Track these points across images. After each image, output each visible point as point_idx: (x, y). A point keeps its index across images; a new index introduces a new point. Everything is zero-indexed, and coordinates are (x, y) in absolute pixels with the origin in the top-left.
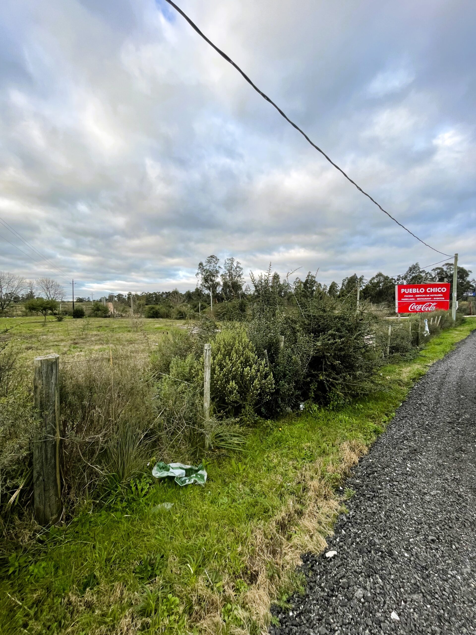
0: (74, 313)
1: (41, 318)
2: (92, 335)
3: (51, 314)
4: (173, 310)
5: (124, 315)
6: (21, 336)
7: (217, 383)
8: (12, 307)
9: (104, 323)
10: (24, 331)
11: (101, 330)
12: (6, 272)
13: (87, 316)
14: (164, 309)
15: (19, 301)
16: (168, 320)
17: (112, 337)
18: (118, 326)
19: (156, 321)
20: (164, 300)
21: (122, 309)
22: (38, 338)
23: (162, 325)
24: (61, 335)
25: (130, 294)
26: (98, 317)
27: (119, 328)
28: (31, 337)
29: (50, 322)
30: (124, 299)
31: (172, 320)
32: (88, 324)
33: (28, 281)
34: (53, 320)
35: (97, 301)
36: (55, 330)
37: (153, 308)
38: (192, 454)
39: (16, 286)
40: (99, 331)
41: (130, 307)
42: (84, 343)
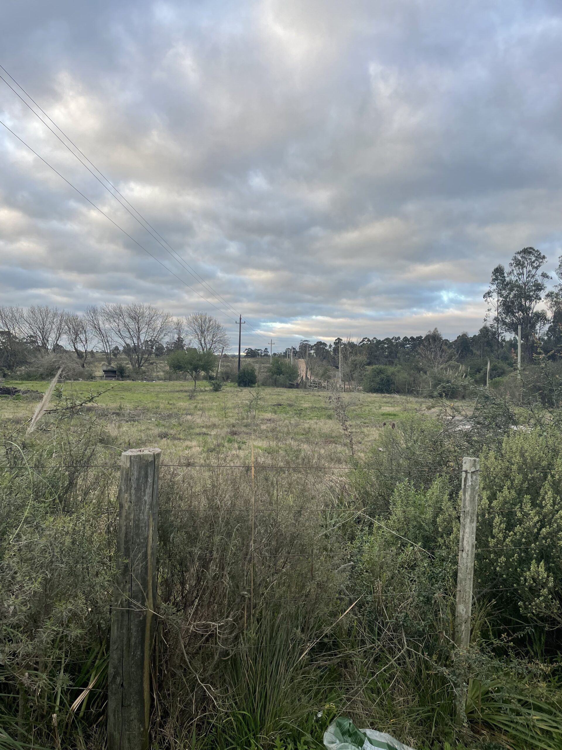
0: (239, 377)
1: (189, 385)
2: (263, 420)
3: (205, 378)
4: (425, 377)
5: (324, 384)
6: (156, 413)
7: (496, 561)
8: (152, 364)
9: (288, 399)
10: (162, 406)
11: (278, 411)
12: (146, 305)
13: (260, 383)
14: (405, 375)
15: (162, 353)
16: (412, 399)
17: (297, 425)
18: (310, 405)
19: (385, 399)
20: (408, 354)
21: (321, 372)
22: (179, 419)
23: (398, 409)
24: (215, 416)
25: (338, 342)
26: (278, 387)
27: (312, 408)
28: (170, 416)
29: (202, 391)
30: (327, 351)
31: (420, 400)
32: (257, 399)
33: (175, 319)
34: (207, 389)
35: (280, 356)
36: (206, 405)
37: (381, 372)
38: (421, 723)
39: (159, 328)
40: (275, 412)
41: (337, 368)
42: (247, 434)
